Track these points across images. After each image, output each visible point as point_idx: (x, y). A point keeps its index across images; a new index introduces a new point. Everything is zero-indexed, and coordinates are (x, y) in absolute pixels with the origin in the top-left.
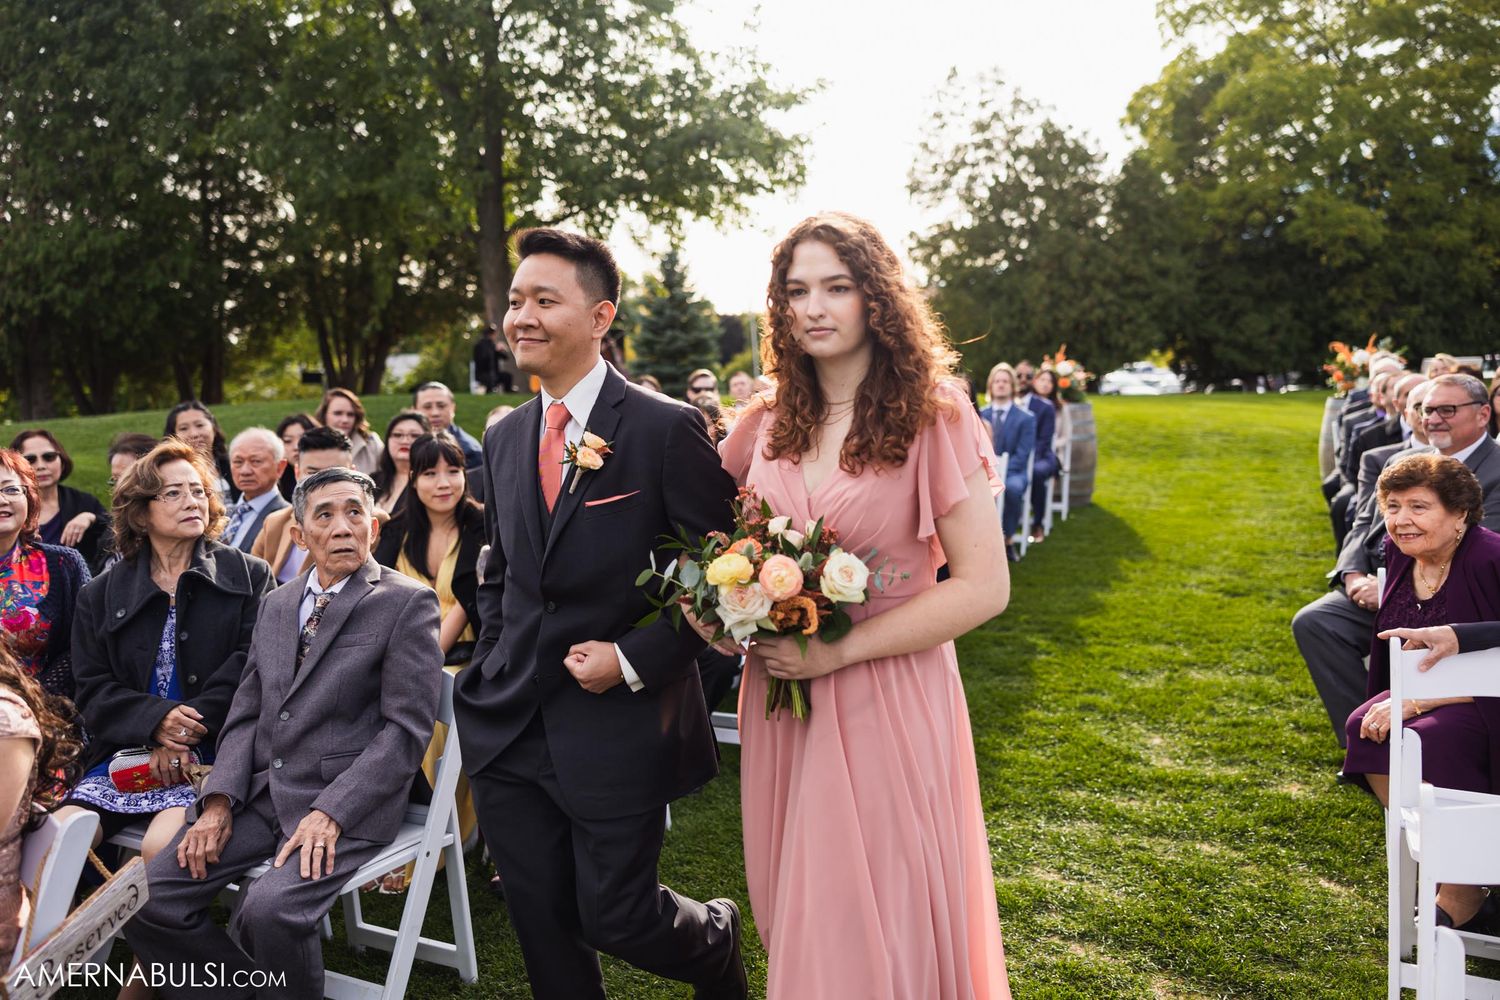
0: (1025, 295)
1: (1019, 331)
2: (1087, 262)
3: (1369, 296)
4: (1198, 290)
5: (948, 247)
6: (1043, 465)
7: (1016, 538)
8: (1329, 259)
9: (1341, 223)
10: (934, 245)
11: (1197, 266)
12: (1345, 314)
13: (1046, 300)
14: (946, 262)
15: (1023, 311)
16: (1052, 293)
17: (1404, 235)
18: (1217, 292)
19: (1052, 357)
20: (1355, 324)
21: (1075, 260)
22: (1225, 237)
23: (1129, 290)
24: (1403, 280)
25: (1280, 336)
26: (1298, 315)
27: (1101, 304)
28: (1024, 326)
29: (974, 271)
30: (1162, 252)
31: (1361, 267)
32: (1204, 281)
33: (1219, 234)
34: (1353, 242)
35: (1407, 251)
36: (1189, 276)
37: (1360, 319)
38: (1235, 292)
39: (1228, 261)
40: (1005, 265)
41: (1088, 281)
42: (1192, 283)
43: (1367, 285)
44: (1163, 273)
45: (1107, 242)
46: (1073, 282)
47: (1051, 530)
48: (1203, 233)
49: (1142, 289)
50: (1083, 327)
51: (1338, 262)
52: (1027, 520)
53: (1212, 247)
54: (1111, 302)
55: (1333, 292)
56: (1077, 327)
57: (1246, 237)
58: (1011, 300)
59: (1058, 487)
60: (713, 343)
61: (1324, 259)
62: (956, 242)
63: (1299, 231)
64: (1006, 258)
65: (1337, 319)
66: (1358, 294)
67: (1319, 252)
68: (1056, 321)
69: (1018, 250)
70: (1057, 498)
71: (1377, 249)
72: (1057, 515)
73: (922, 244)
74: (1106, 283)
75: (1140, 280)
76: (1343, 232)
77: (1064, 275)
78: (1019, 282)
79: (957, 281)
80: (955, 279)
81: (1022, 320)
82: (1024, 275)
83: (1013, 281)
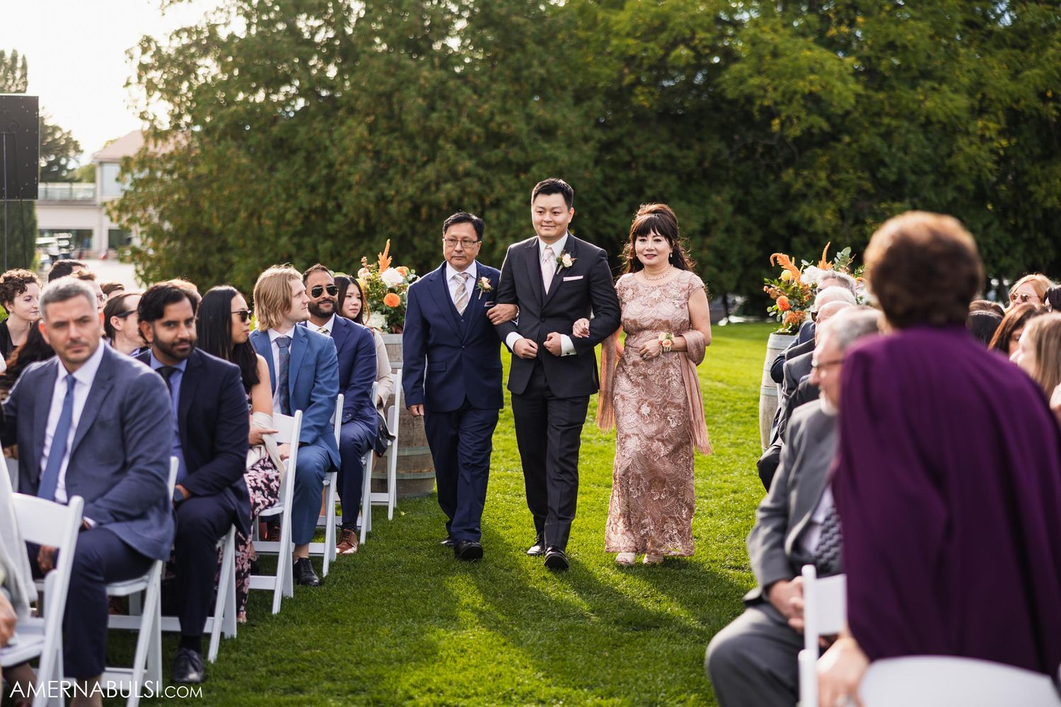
0: (334, 154)
1: (322, 212)
2: (432, 108)
3: (836, 184)
4: (597, 162)
5: (208, 69)
6: (358, 430)
7: (314, 548)
8: (782, 124)
9: (798, 73)
10: (183, 64)
11: (598, 125)
12: (805, 210)
13: (367, 165)
14: (203, 93)
15: (331, 181)
16: (377, 154)
17: (881, 96)
18: (627, 166)
19: (374, 258)
20: (819, 225)
21: (414, 102)
22: (638, 82)
23: (495, 155)
24: (882, 163)
25: (716, 239)
26: (741, 208)
27: (454, 176)
28: (331, 205)
29: (252, 112)
30: (545, 100)
31: (826, 140)
32: (606, 147)
33: (629, 79)
34: (814, 101)
35: (886, 120)
36: (586, 139)
37: (825, 218)
38: (651, 167)
39: (641, 118)
40: (300, 103)
41: (432, 137)
42: (588, 149)
43: (834, 168)
44: (547, 132)
45: (459, 76)
46: (410, 138)
47: (368, 535)
48: (606, 73)
49: (515, 155)
50: (424, 211)
51: (795, 131)
52: (331, 518)
53: (618, 96)
54: (467, 174)
55: (787, 175)
56: (416, 210)
57: (666, 83)
58: (310, 161)
59: (381, 466)
61: (776, 124)
62: (219, 60)
63: (742, 81)
64: (301, 93)
65: (796, 216)
66: (822, 180)
67: (770, 113)
68: (383, 200)
69: (322, 81)
70: (380, 485)
71: (847, 113)
72: (379, 511)
73: (162, 61)
74: (460, 144)
75: (513, 140)
76: (803, 86)
77: (396, 125)
78: (322, 131)
79: (221, 125)
80: (218, 121)
81: (328, 195)
82: (331, 120)
83: (314, 129)
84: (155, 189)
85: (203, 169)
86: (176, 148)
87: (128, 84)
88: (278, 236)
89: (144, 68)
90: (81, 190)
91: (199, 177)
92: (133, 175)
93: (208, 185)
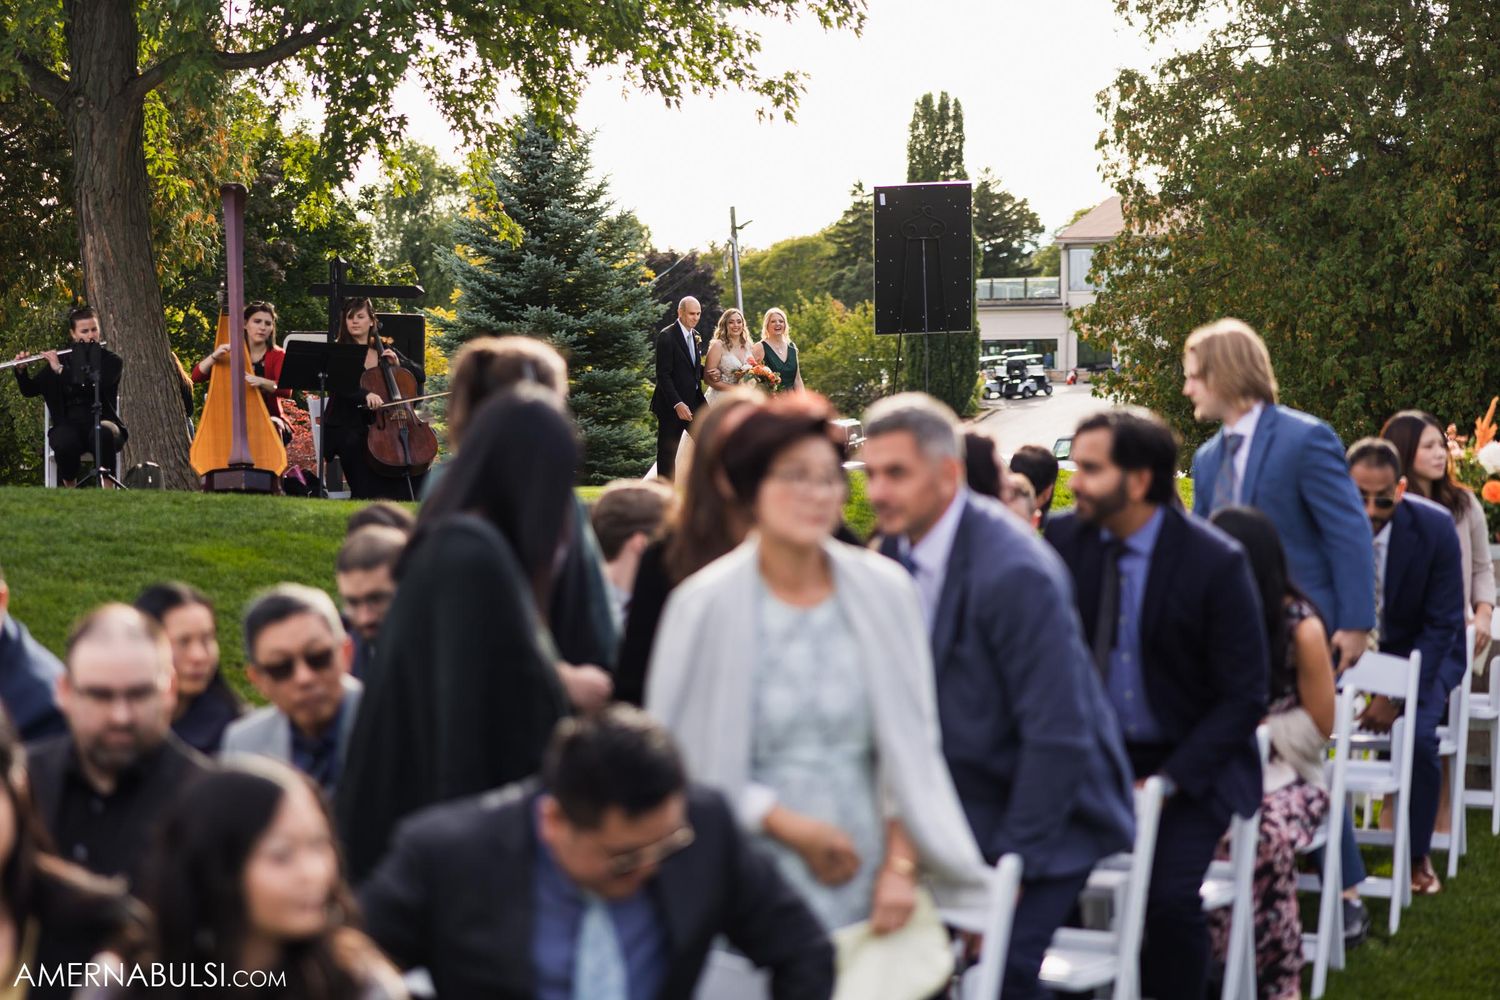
0: (1403, 232)
1: (1388, 318)
5: (1219, 112)
14: (1209, 150)
15: (1400, 271)
28: (1400, 307)
29: (1285, 176)
58: (1368, 242)
60: (639, 337)
62: (1233, 100)
64: (1353, 142)
69: (1387, 124)
73: (1151, 105)
78: (1386, 199)
79: (1238, 196)
80: (1232, 189)
81: (1395, 294)
82: (1399, 182)
83: (1374, 197)
84: (1142, 288)
85: (1210, 260)
86: (1172, 231)
87: (1102, 143)
88: (1322, 355)
89: (1124, 118)
90: (1040, 286)
91: (1205, 271)
92: (1110, 271)
93: (1218, 283)
